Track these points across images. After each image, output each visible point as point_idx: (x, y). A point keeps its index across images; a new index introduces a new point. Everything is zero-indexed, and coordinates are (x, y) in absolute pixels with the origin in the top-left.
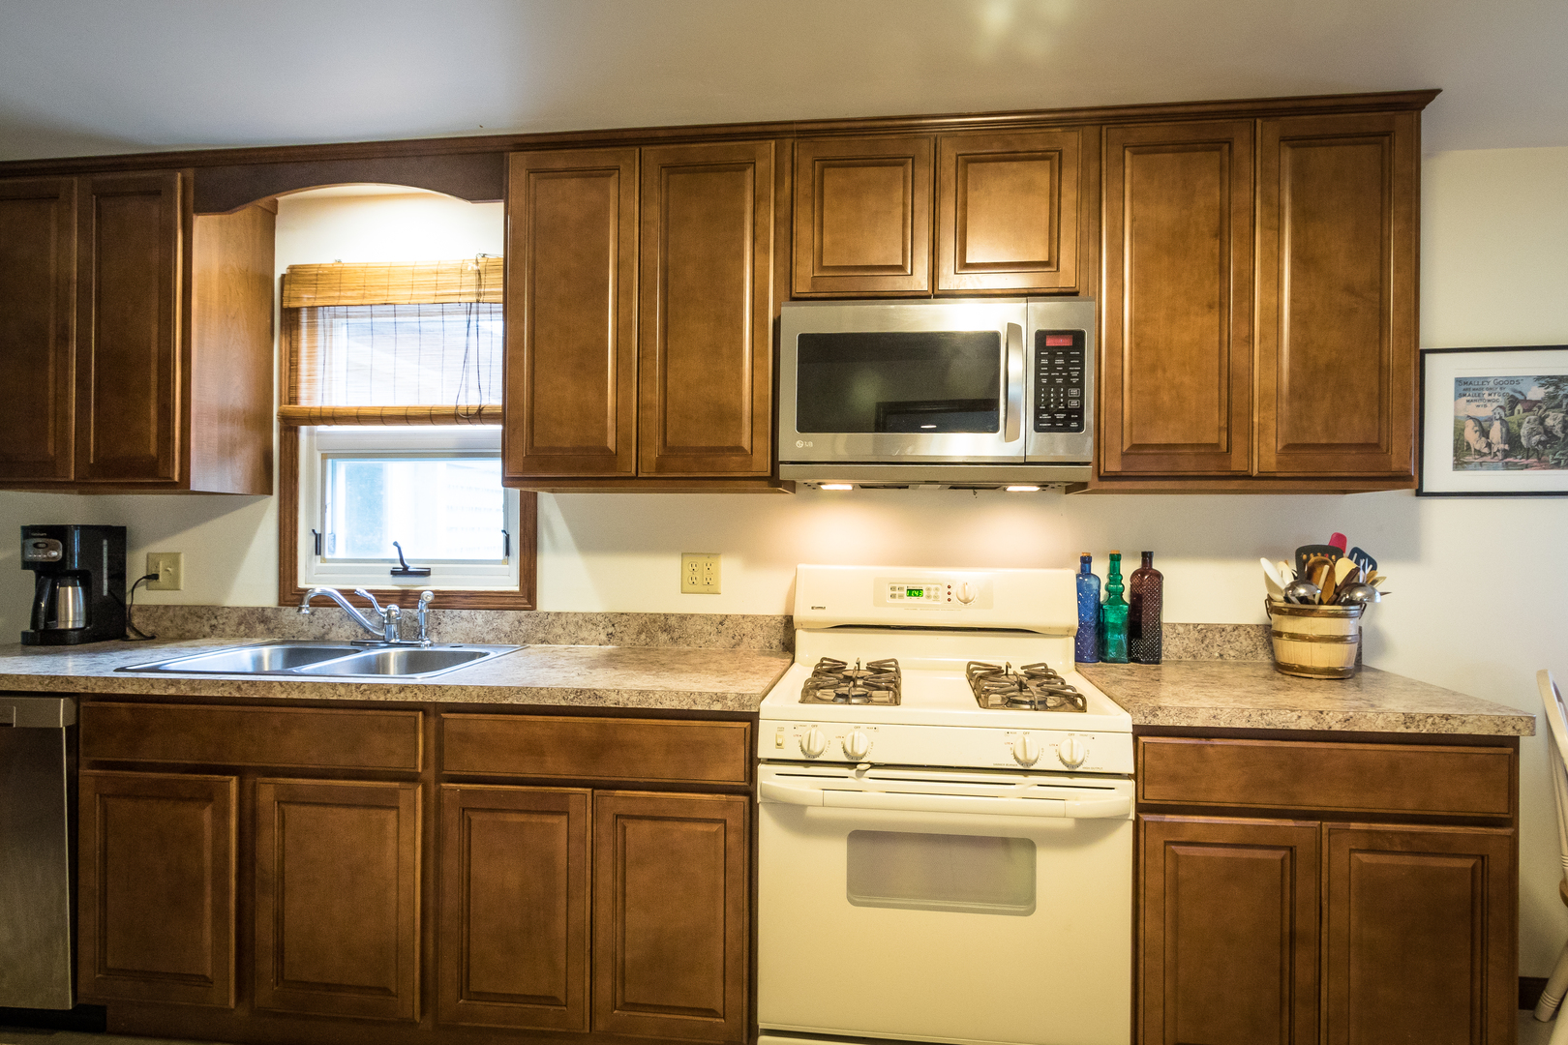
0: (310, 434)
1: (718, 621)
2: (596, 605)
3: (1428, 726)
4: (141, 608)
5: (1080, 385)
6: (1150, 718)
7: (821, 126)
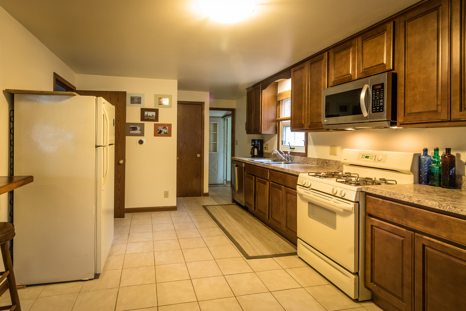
0: (282, 123)
1: (335, 162)
2: (316, 157)
3: (447, 209)
4: (265, 153)
5: (383, 99)
6: (366, 190)
7: (335, 45)
